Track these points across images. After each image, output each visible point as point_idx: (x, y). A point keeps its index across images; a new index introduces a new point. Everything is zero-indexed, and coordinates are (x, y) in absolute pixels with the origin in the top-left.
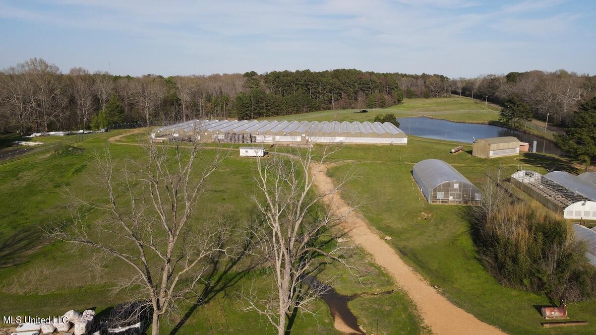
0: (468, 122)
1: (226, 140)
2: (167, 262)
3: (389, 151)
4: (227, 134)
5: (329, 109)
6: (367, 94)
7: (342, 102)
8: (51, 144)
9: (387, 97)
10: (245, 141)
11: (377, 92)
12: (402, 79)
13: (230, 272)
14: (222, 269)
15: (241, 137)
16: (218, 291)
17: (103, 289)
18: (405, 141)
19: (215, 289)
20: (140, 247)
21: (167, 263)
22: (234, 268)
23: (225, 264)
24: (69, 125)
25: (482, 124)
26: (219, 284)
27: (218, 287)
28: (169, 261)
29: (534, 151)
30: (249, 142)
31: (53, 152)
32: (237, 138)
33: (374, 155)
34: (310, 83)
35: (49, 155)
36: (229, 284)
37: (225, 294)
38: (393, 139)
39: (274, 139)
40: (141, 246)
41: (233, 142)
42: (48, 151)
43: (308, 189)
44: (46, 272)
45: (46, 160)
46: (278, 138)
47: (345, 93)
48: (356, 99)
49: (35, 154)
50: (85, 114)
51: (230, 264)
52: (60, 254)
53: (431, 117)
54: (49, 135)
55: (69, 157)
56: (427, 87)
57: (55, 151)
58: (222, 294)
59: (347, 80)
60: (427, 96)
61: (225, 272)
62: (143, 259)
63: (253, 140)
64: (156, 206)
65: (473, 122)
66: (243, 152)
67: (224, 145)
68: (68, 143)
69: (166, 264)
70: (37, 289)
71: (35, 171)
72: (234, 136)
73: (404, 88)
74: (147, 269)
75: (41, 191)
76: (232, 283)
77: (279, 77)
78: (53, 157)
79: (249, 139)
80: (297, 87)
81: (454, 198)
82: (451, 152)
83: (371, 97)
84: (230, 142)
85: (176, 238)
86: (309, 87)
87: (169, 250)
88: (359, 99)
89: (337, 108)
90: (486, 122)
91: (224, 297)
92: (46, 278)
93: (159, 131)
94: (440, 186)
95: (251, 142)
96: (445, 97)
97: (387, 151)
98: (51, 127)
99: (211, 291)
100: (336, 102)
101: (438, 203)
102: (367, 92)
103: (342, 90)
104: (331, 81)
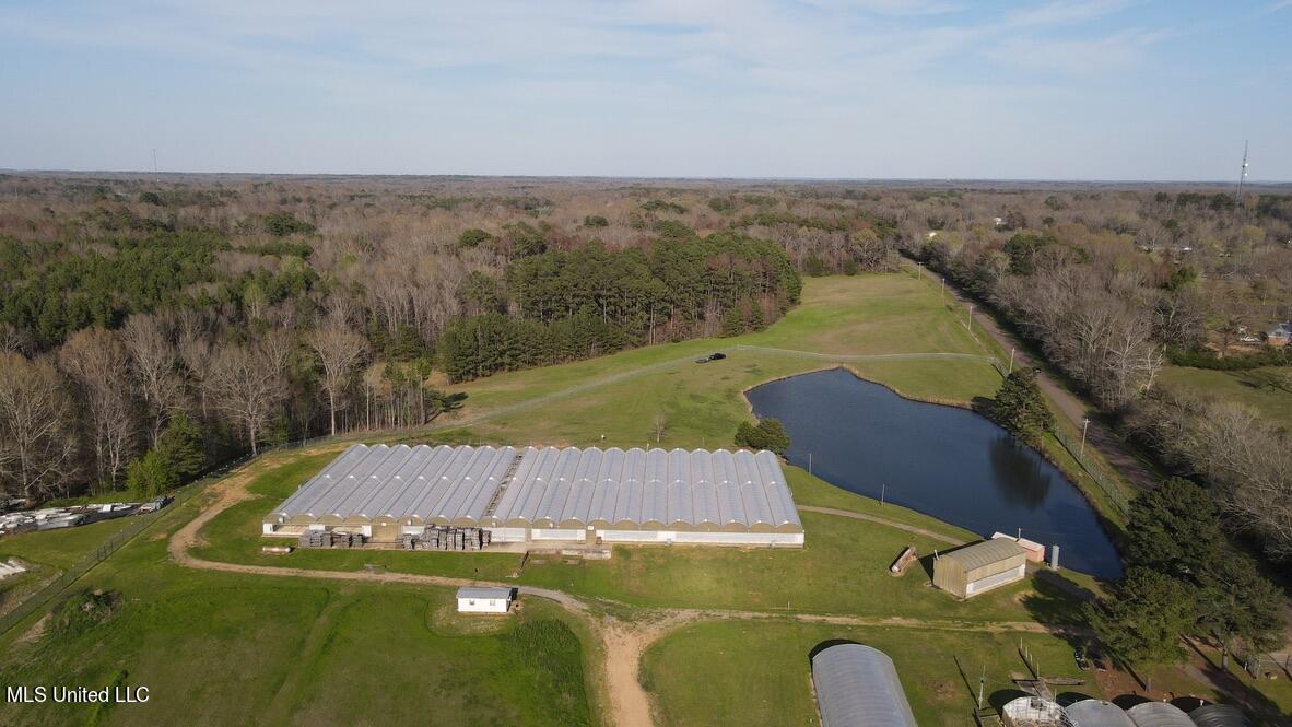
0: (931, 400)
1: (427, 544)
3: (766, 571)
4: (429, 531)
5: (644, 344)
6: (724, 306)
7: (670, 326)
9: (765, 303)
10: (467, 545)
11: (745, 297)
12: (800, 231)
15: (459, 538)
18: (799, 539)
25: (959, 407)
29: (1055, 567)
30: (477, 547)
31: (51, 615)
32: (450, 539)
33: (735, 585)
34: (604, 293)
35: (41, 627)
38: (775, 534)
39: (529, 535)
41: (442, 547)
45: (35, 650)
46: (537, 534)
47: (677, 307)
48: (701, 317)
50: (115, 455)
53: (857, 372)
54: (35, 524)
56: (850, 250)
57: (54, 612)
59: (681, 279)
60: (850, 271)
63: (485, 539)
65: (941, 401)
66: (464, 605)
67: (423, 564)
72: (443, 534)
73: (802, 256)
78: (52, 634)
79: (477, 540)
80: (577, 300)
82: (892, 571)
83: (733, 310)
84: (435, 549)
86: (601, 301)
88: (708, 315)
89: (661, 341)
90: (968, 404)
93: (281, 520)
95: (481, 544)
96: (889, 270)
97: (763, 571)
100: (660, 329)
102: (725, 301)
103: (672, 302)
104: (648, 286)
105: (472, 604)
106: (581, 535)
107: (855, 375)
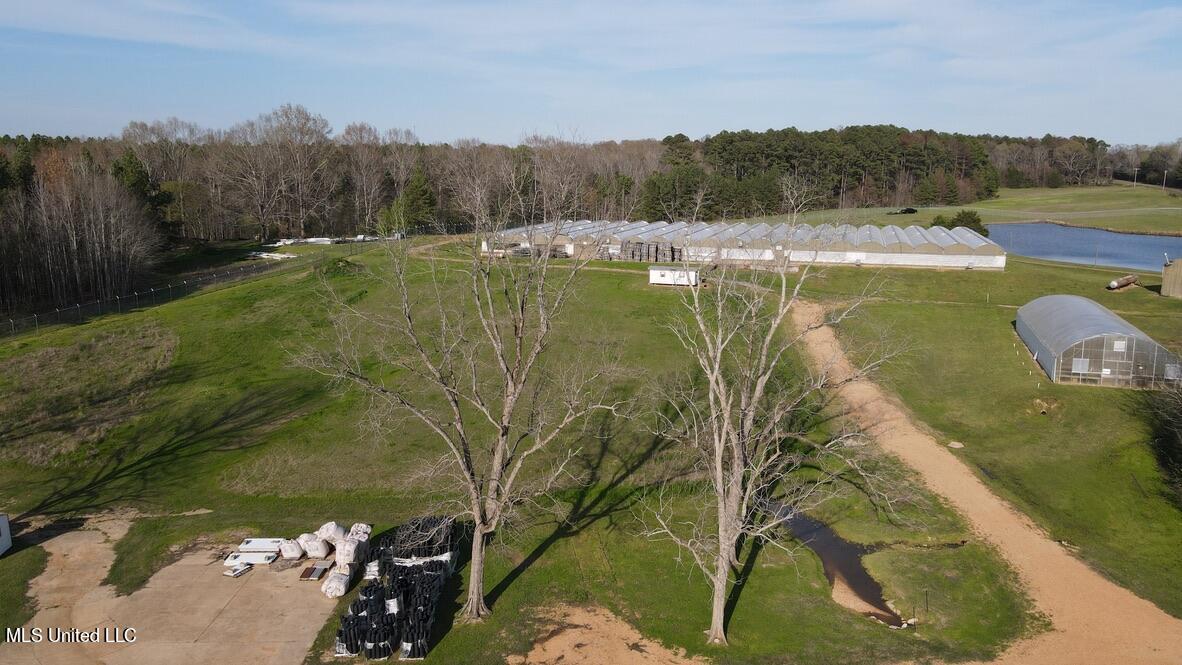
1: (622, 256)
2: (501, 432)
3: (962, 283)
4: (625, 245)
5: (834, 206)
6: (917, 177)
7: (861, 191)
8: (309, 256)
9: (961, 183)
10: (660, 257)
11: (940, 172)
12: (998, 147)
13: (622, 484)
14: (606, 479)
15: (653, 249)
16: (597, 517)
17: (387, 497)
18: (1000, 262)
19: (592, 512)
20: (453, 404)
21: (503, 435)
22: (631, 478)
23: (613, 471)
24: (341, 227)
26: (599, 505)
27: (597, 510)
28: (506, 431)
30: (669, 259)
31: (313, 270)
32: (644, 251)
34: (797, 154)
35: (305, 274)
36: (620, 506)
37: (611, 523)
38: (973, 257)
39: (718, 255)
40: (456, 402)
41: (637, 258)
42: (304, 269)
43: (785, 311)
44: (293, 462)
45: (299, 282)
46: (726, 253)
47: (869, 173)
48: (893, 188)
49: (282, 273)
50: (368, 206)
51: (623, 472)
52: (317, 434)
53: (1063, 223)
54: (307, 243)
55: (338, 278)
56: (1054, 164)
57: (315, 268)
58: (604, 521)
59: (875, 148)
60: (1053, 183)
61: (613, 485)
62: (459, 426)
63: (677, 256)
64: (484, 323)
65: (1164, 232)
66: (655, 276)
67: (618, 265)
68: (338, 255)
69: (500, 437)
70: (276, 487)
71: (281, 299)
72: (638, 247)
73: (1001, 165)
74: (464, 443)
75: (289, 332)
76: (628, 502)
77: (732, 142)
78: (313, 278)
79: (669, 253)
80: (769, 160)
81: (1112, 373)
82: (1109, 288)
83: (926, 181)
84: (630, 260)
85: (520, 386)
86: (793, 161)
87: (506, 411)
88: (901, 187)
89: (851, 205)
91: (607, 528)
92: (292, 472)
93: (497, 239)
94: (1080, 345)
95: (673, 259)
96: (1097, 185)
97: (959, 282)
98: (311, 230)
99: (583, 515)
100: (850, 193)
101: (1074, 383)
102: (919, 172)
103: (864, 168)
104: (841, 150)
105: (663, 276)
106: (768, 255)
107: (1061, 225)
